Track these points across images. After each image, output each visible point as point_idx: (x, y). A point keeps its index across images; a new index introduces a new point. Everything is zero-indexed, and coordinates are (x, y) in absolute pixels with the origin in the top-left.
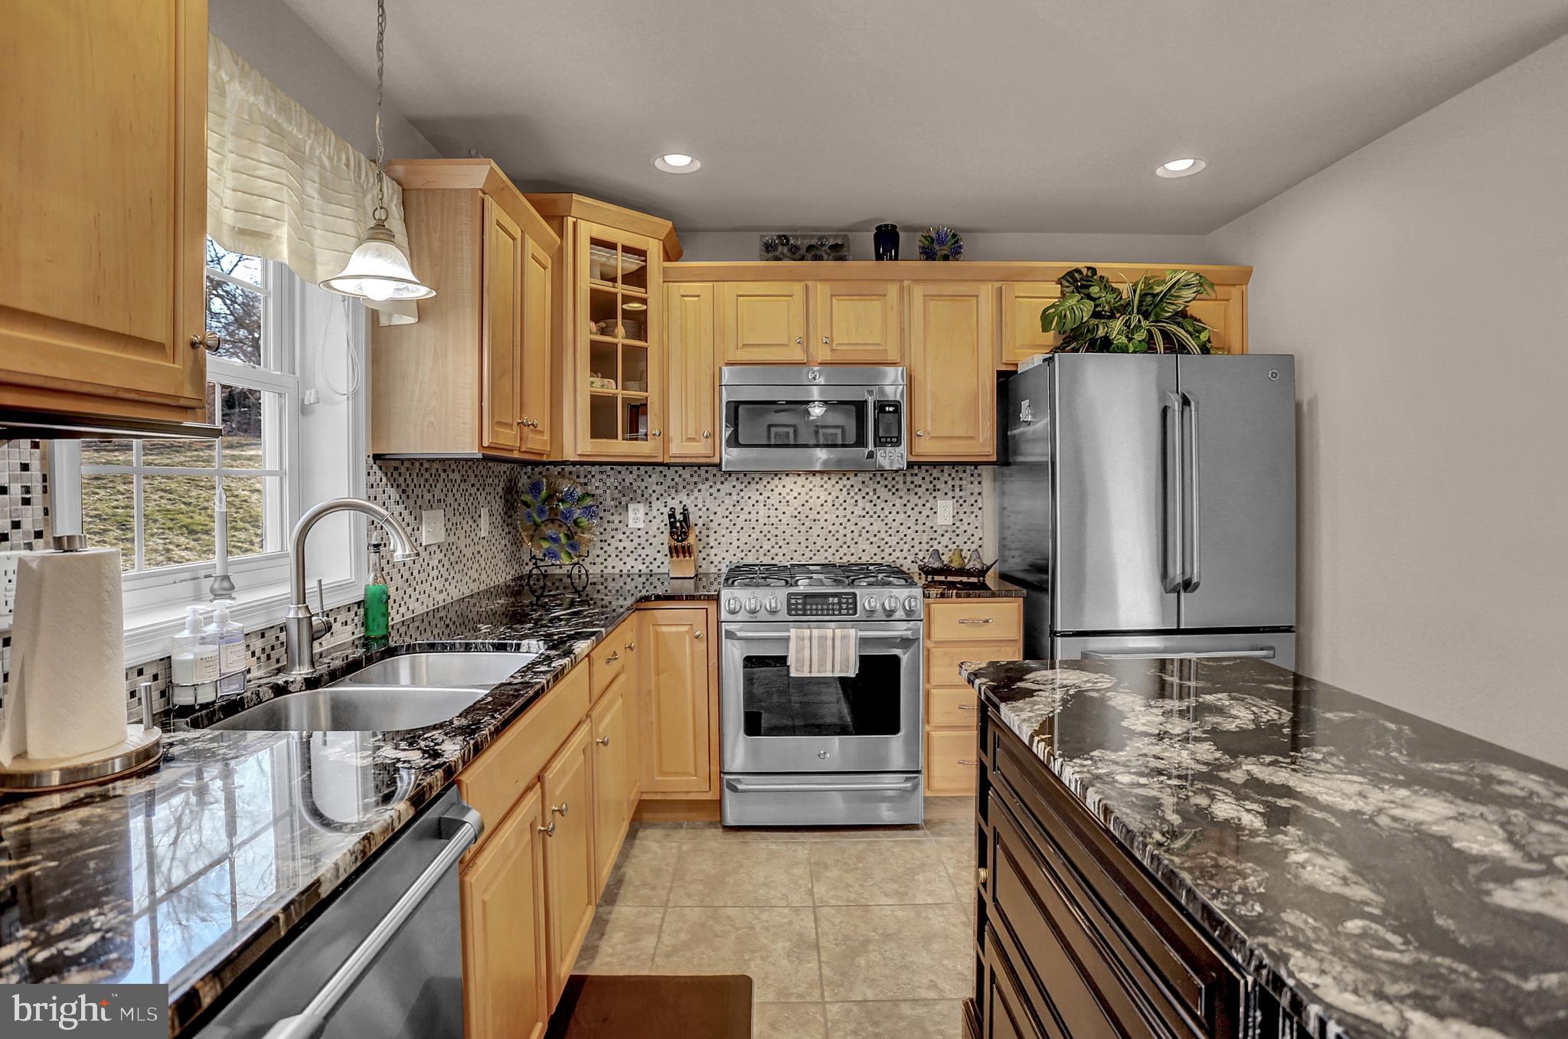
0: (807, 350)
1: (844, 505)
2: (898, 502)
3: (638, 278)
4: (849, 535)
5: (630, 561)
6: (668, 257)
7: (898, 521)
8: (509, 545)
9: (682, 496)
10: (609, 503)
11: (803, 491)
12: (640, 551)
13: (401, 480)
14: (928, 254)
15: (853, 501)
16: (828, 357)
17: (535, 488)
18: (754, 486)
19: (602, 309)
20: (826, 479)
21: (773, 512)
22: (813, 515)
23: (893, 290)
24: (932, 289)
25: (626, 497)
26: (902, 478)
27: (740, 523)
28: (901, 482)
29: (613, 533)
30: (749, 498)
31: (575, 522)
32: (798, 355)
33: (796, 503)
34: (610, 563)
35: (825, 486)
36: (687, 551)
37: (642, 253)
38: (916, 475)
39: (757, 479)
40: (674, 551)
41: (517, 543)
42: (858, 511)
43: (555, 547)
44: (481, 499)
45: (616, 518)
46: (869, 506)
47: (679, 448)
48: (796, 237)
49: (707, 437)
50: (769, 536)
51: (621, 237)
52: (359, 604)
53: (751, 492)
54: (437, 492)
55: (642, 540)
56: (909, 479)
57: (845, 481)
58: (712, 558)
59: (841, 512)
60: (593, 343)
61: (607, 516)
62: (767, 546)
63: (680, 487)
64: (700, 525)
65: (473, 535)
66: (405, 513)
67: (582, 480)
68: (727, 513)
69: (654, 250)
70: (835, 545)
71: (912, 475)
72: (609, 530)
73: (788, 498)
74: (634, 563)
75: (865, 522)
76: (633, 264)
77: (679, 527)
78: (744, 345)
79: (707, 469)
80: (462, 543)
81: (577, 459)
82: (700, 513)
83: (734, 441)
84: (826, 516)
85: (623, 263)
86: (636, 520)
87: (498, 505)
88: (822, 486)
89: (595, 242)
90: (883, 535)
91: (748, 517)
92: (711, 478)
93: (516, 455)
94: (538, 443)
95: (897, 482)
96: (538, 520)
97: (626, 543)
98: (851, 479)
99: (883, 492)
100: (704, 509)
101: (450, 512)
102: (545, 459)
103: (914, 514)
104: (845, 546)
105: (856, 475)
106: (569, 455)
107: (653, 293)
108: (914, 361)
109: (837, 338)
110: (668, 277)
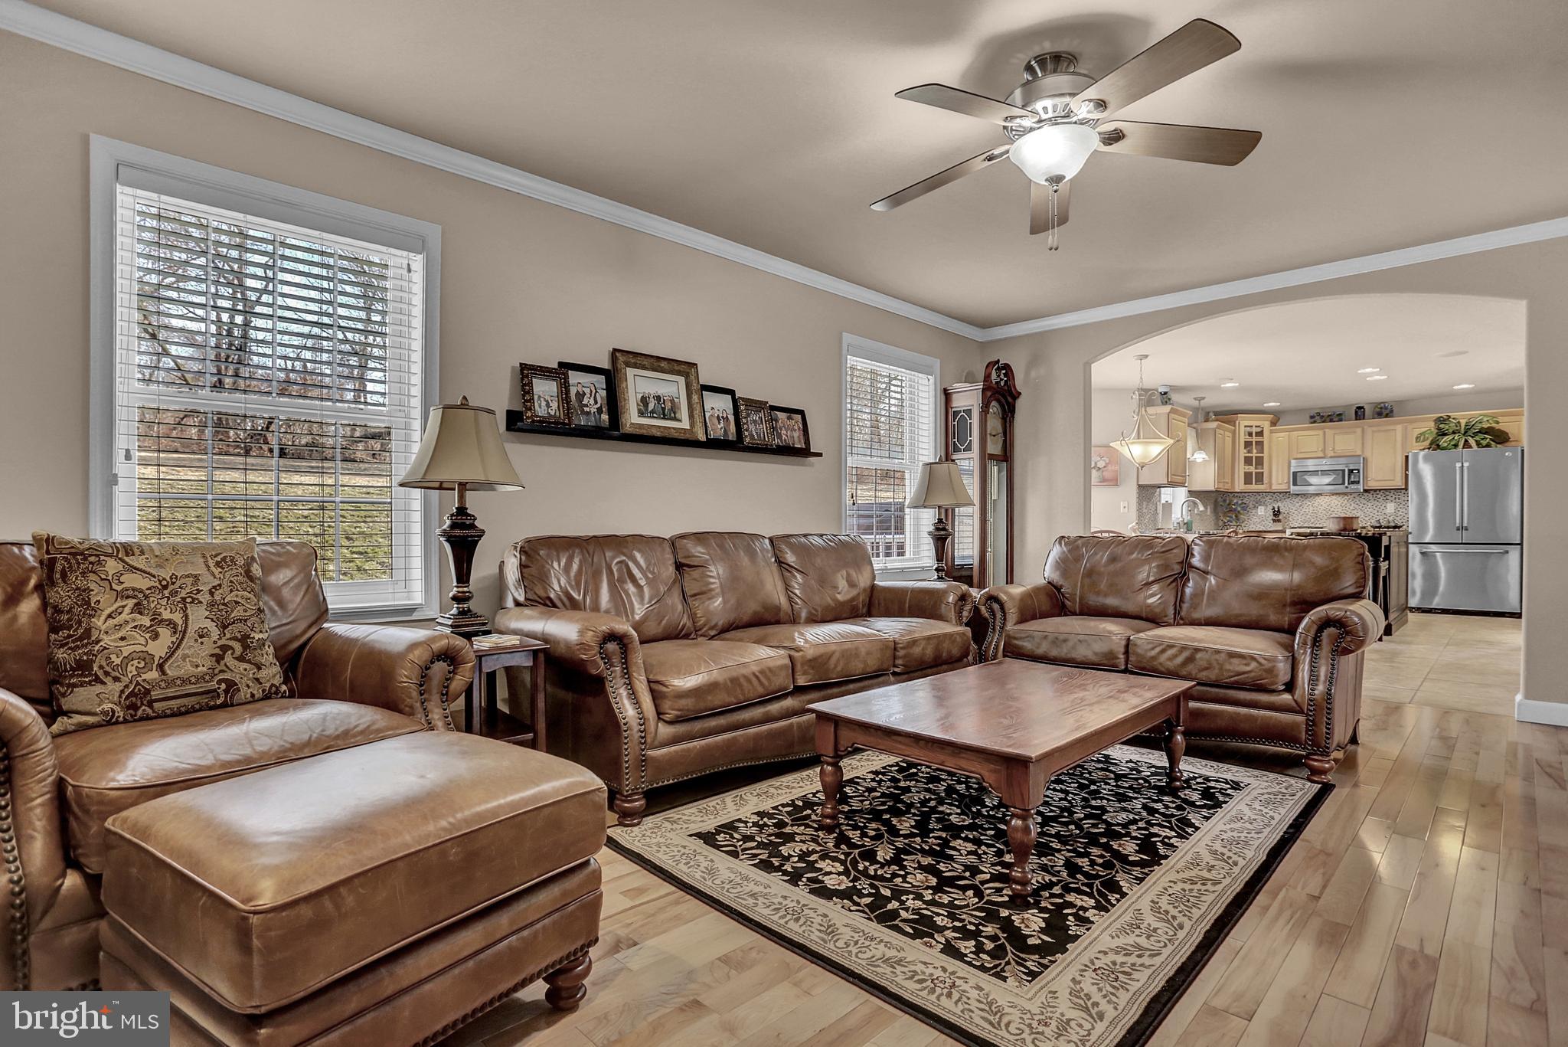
0: (1324, 453)
1: (1346, 506)
2: (1370, 505)
3: (1260, 434)
6: (1271, 426)
7: (1370, 512)
8: (1215, 518)
9: (1279, 504)
10: (1251, 506)
11: (1328, 501)
12: (1262, 522)
14: (1380, 415)
16: (1332, 454)
17: (1225, 501)
19: (1248, 447)
20: (1338, 496)
21: (1316, 509)
22: (1332, 509)
23: (1359, 430)
24: (1374, 429)
25: (1259, 503)
26: (1372, 496)
27: (1302, 512)
29: (1252, 517)
31: (1239, 512)
32: (1321, 455)
33: (1325, 505)
34: (1251, 526)
35: (1338, 499)
36: (1279, 521)
37: (1262, 427)
38: (1367, 495)
39: (1309, 497)
40: (1274, 521)
41: (1218, 518)
42: (1352, 508)
43: (1230, 519)
45: (1253, 512)
46: (1357, 506)
47: (1275, 487)
48: (1323, 415)
49: (1286, 484)
50: (1314, 517)
51: (1255, 424)
53: (1307, 501)
55: (1263, 519)
56: (1375, 496)
57: (1346, 497)
59: (1344, 508)
60: (1245, 457)
61: (1250, 511)
62: (1313, 521)
63: (1276, 501)
64: (1286, 513)
67: (1242, 499)
68: (1297, 509)
69: (1266, 424)
72: (1251, 515)
73: (1322, 503)
74: (1260, 526)
75: (1355, 512)
76: (1259, 430)
77: (1277, 513)
78: (1300, 452)
79: (1286, 494)
81: (1239, 492)
82: (1286, 509)
83: (1295, 484)
84: (1338, 510)
85: (1254, 430)
86: (1260, 512)
87: (1212, 506)
89: (1246, 427)
90: (1363, 516)
91: (1305, 510)
92: (1291, 497)
93: (1223, 491)
94: (1228, 487)
95: (1370, 497)
96: (1225, 512)
97: (1257, 520)
99: (1363, 501)
100: (1288, 508)
102: (1228, 492)
103: (1377, 509)
106: (1236, 490)
107: (1266, 439)
108: (1368, 454)
109: (1337, 448)
110: (1272, 432)
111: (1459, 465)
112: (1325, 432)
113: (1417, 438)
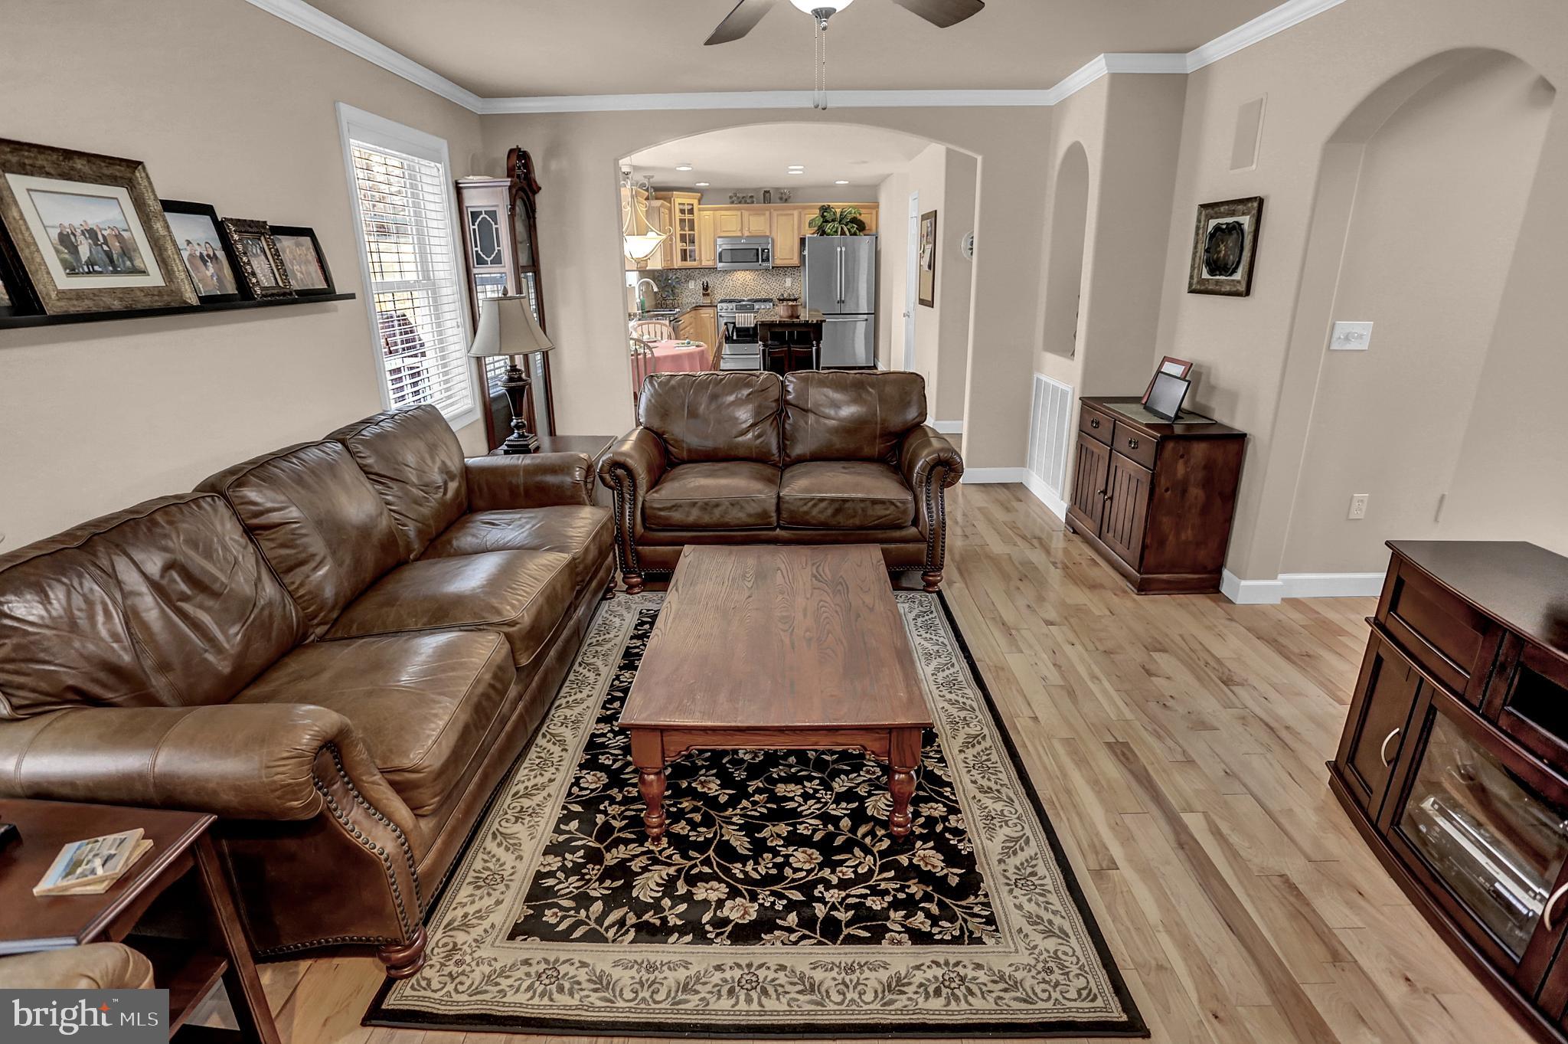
0: (742, 233)
1: (757, 280)
2: (774, 279)
3: (691, 211)
4: (758, 290)
5: (692, 297)
6: (699, 204)
7: (771, 285)
9: (707, 279)
10: (684, 281)
12: (694, 294)
14: (781, 199)
15: (759, 279)
16: (748, 234)
17: (662, 276)
19: (683, 224)
21: (734, 283)
22: (747, 284)
23: (767, 213)
24: (778, 213)
25: (689, 278)
27: (724, 286)
31: (676, 287)
32: (739, 234)
33: (741, 280)
34: (685, 298)
36: (708, 295)
37: (692, 205)
40: (704, 295)
42: (759, 282)
43: (668, 294)
45: (688, 286)
46: (764, 281)
47: (705, 263)
48: (739, 196)
49: (713, 261)
50: (732, 290)
51: (686, 201)
53: (727, 278)
55: (695, 291)
56: (772, 273)
57: (753, 273)
58: (715, 296)
59: (756, 282)
60: (680, 234)
61: (684, 285)
62: (731, 293)
63: (705, 276)
64: (712, 287)
67: (679, 276)
68: (720, 283)
69: (695, 202)
70: (751, 293)
71: (774, 271)
72: (685, 289)
73: (739, 279)
76: (690, 207)
77: (706, 288)
78: (724, 233)
79: (713, 269)
81: (678, 269)
83: (720, 261)
84: (751, 284)
85: (686, 208)
88: (747, 274)
89: (680, 204)
90: (769, 289)
91: (726, 284)
92: (715, 273)
94: (667, 265)
97: (690, 292)
98: (756, 272)
99: (765, 277)
100: (713, 283)
102: (671, 269)
103: (776, 283)
106: (676, 268)
107: (696, 217)
108: (774, 235)
109: (750, 229)
110: (700, 210)
111: (839, 249)
112: (742, 212)
113: (810, 224)
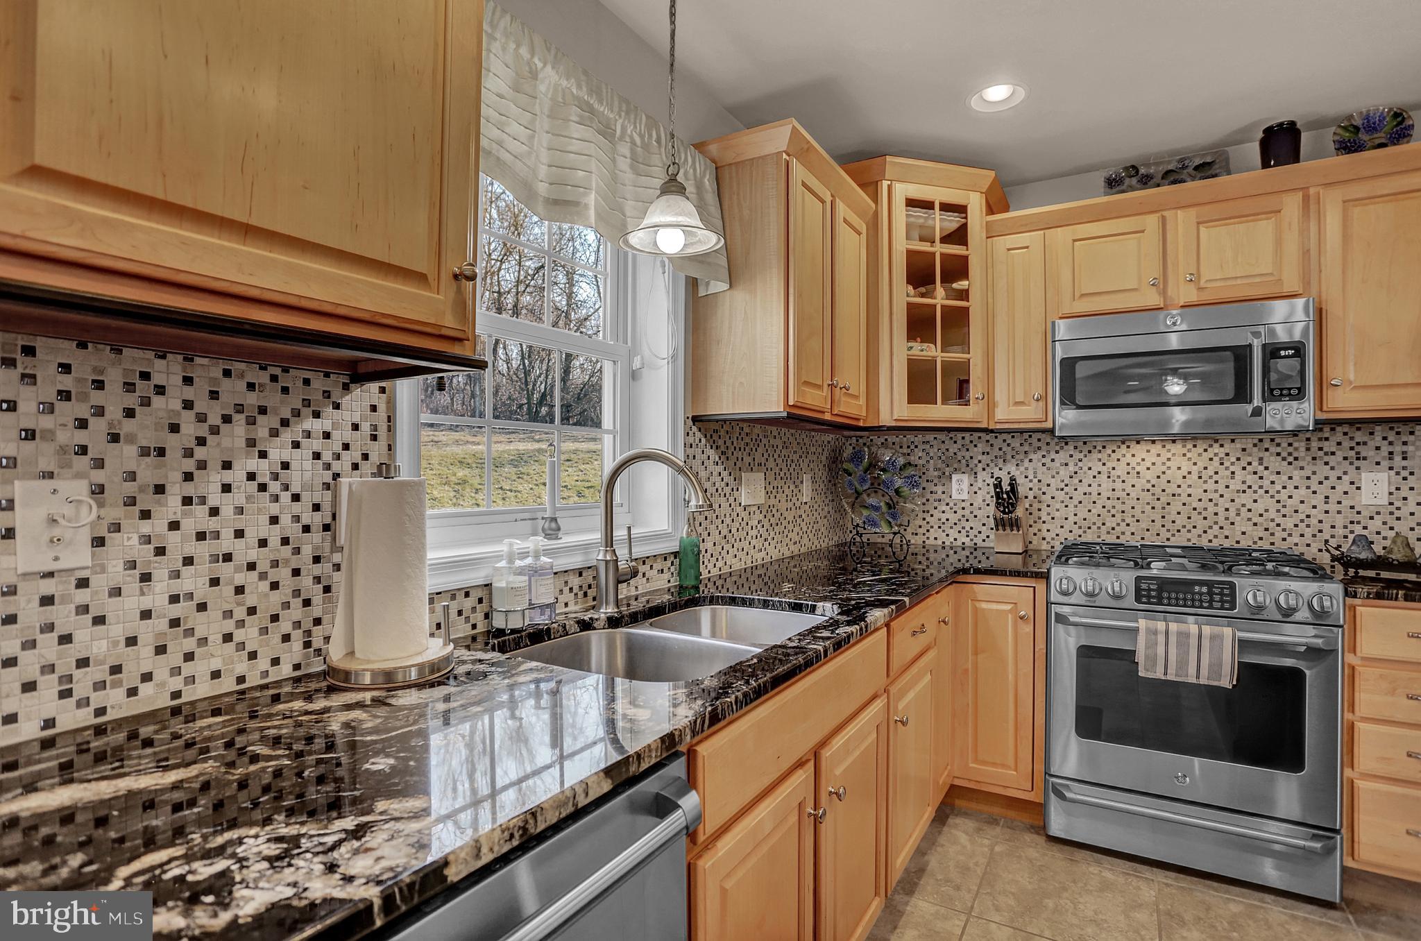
0: (1164, 293)
1: (1216, 477)
2: (1297, 474)
3: (959, 236)
4: (1222, 514)
5: (953, 533)
6: (991, 210)
7: (1296, 499)
8: (832, 512)
9: (1011, 467)
10: (932, 472)
11: (1159, 461)
12: (964, 523)
13: (720, 442)
14: (1351, 148)
15: (1228, 473)
16: (1192, 296)
17: (856, 457)
18: (1095, 455)
19: (920, 274)
20: (1190, 446)
21: (1119, 485)
22: (1172, 488)
23: (1291, 203)
25: (952, 465)
26: (1303, 444)
27: (1078, 496)
28: (1303, 449)
29: (936, 504)
30: (1090, 469)
31: (897, 492)
32: (1153, 299)
33: (1149, 475)
34: (932, 534)
35: (1189, 455)
36: (1015, 524)
37: (961, 209)
38: (1327, 439)
39: (1099, 448)
40: (1000, 524)
41: (840, 511)
42: (1235, 485)
43: (875, 515)
44: (804, 466)
45: (940, 489)
46: (1251, 479)
47: (1005, 414)
48: (1148, 165)
49: (1038, 400)
50: (1113, 511)
51: (938, 194)
52: (676, 554)
53: (1093, 462)
54: (758, 456)
55: (967, 512)
56: (1315, 444)
57: (1216, 448)
58: (1044, 533)
59: (1210, 486)
60: (910, 306)
61: (930, 487)
62: (1111, 523)
63: (1009, 457)
64: (1031, 497)
65: (794, 499)
66: (725, 474)
67: (905, 450)
68: (1062, 485)
69: (976, 203)
70: (1201, 525)
71: (1320, 439)
72: (931, 500)
73: (1138, 469)
74: (957, 535)
75: (1246, 499)
76: (952, 222)
77: (1006, 498)
78: (1083, 295)
79: (1038, 436)
80: (783, 506)
81: (894, 424)
82: (1031, 485)
84: (1189, 491)
85: (941, 223)
86: (960, 491)
87: (822, 474)
88: (1184, 455)
89: (911, 203)
90: (1272, 514)
91: (1088, 490)
92: (1044, 447)
93: (827, 417)
94: (852, 407)
95: (1296, 449)
96: (860, 489)
97: (950, 515)
98: (1226, 446)
99: (1274, 463)
100: (1035, 481)
101: (771, 475)
102: (861, 424)
103: (1324, 490)
104: (1216, 527)
105: (1233, 441)
106: (886, 419)
107: (975, 251)
108: (1325, 290)
109: (1206, 274)
110: (993, 227)
112: (1164, 218)
